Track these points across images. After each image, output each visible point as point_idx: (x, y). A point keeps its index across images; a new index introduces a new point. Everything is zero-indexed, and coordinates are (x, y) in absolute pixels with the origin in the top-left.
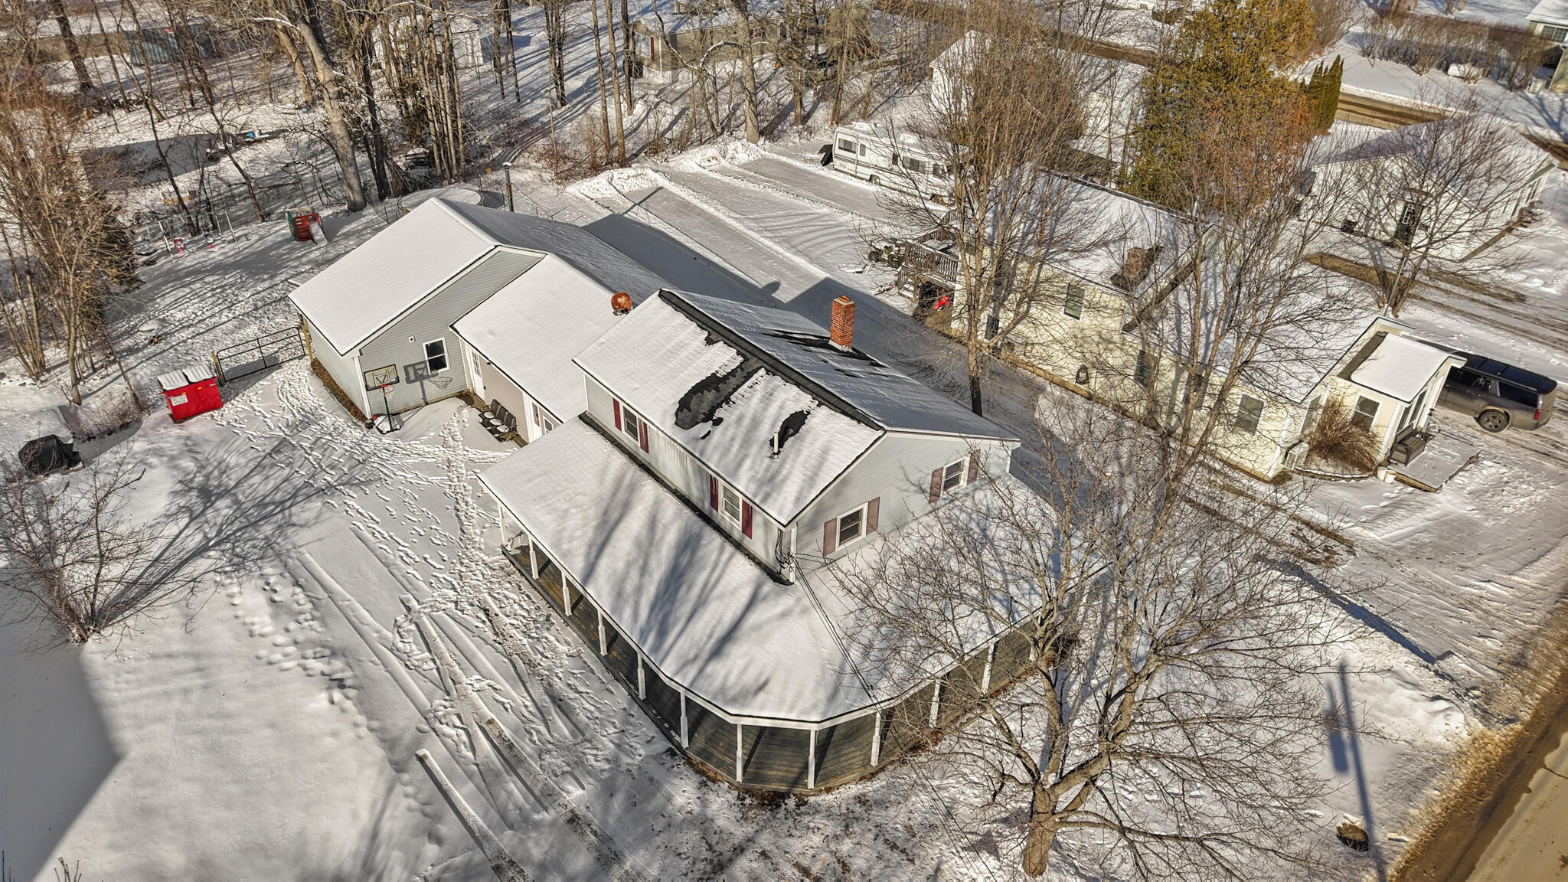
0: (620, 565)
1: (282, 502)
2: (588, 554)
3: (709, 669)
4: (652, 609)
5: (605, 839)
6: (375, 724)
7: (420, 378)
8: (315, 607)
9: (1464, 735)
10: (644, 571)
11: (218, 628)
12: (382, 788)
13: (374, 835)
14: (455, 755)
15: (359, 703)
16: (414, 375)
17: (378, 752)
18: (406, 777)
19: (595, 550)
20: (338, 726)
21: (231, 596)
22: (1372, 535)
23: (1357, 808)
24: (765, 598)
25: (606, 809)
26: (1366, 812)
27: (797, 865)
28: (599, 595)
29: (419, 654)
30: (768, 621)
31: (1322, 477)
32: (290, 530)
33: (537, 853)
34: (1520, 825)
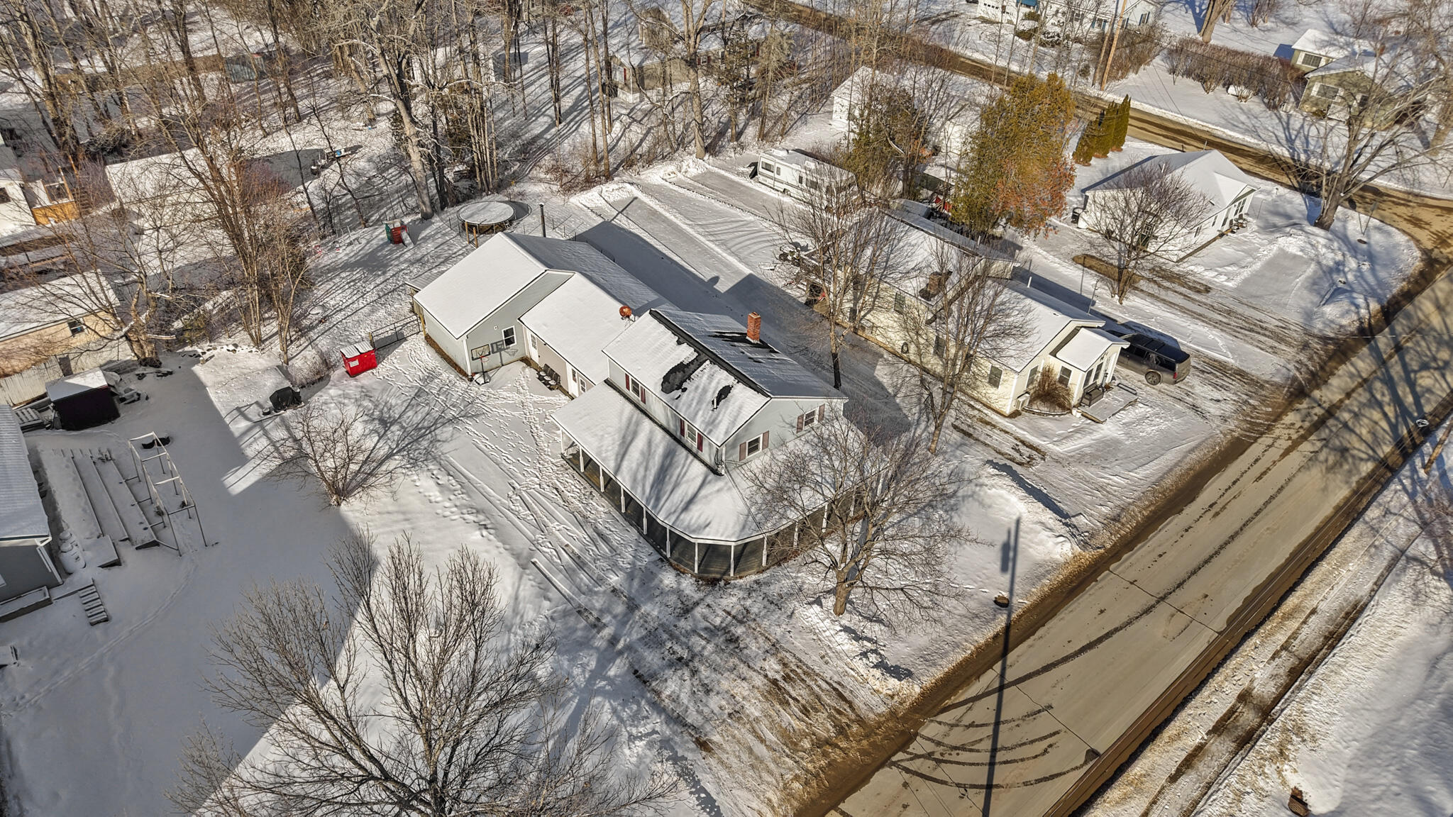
0: (634, 466)
1: (430, 427)
2: (616, 459)
3: (682, 516)
4: (652, 488)
5: (630, 599)
6: (507, 547)
7: (499, 350)
8: (462, 487)
9: (1070, 554)
10: (646, 469)
11: (411, 498)
12: (517, 576)
13: (516, 598)
14: (551, 561)
15: (497, 536)
16: (496, 348)
17: (512, 560)
18: (528, 571)
19: (620, 457)
20: (488, 548)
21: (414, 481)
22: (1058, 448)
23: (1007, 589)
24: (709, 482)
25: (630, 586)
26: (1011, 591)
27: (724, 610)
28: (624, 481)
29: (524, 512)
30: (711, 494)
31: (1039, 414)
32: (438, 444)
33: (598, 605)
34: (1087, 596)
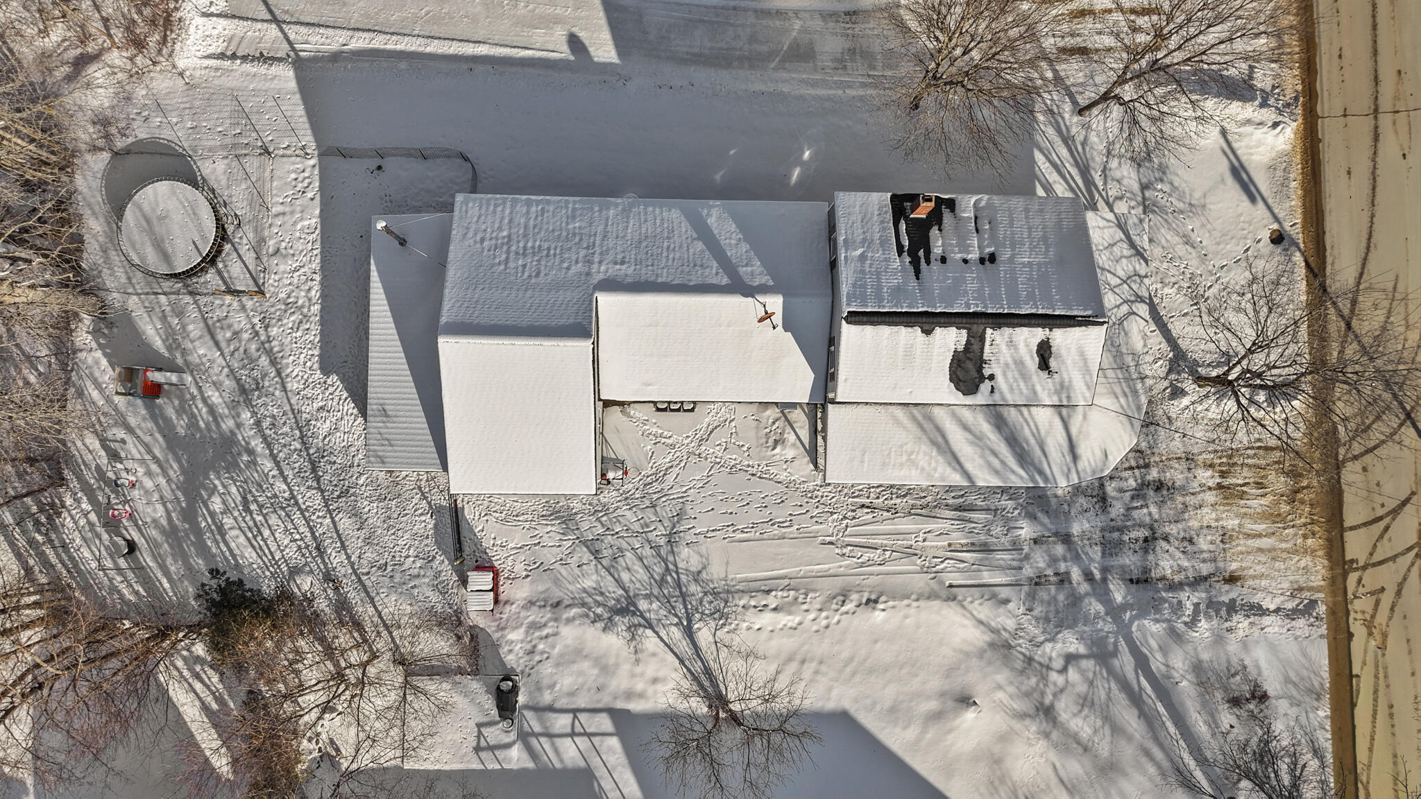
1: (667, 569)
2: (954, 469)
5: (1056, 534)
6: (914, 597)
8: (796, 590)
9: (1292, 136)
10: (995, 454)
11: (774, 643)
12: (959, 609)
13: (981, 622)
14: (960, 571)
15: (894, 598)
17: (936, 604)
18: (960, 598)
19: (954, 464)
20: (902, 613)
21: (749, 628)
23: (1271, 219)
24: (1069, 416)
25: (1042, 524)
26: (1276, 219)
27: (1126, 469)
29: (874, 555)
32: (704, 575)
33: (1042, 565)
34: (1327, 166)
